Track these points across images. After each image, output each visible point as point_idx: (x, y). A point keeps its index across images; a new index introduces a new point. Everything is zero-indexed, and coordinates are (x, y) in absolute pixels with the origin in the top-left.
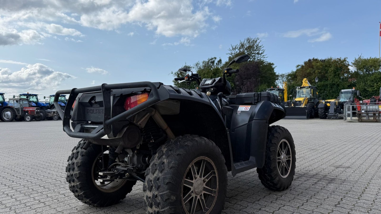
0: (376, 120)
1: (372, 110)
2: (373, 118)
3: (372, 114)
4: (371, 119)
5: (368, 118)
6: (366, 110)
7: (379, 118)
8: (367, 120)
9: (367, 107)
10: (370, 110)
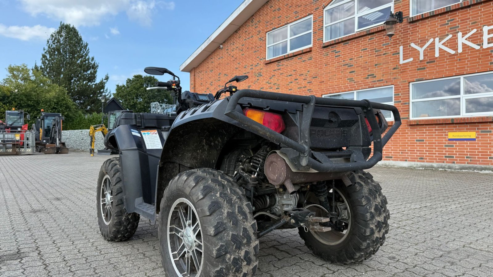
0: (17, 152)
1: (11, 140)
2: (11, 150)
3: (11, 145)
4: (9, 151)
5: (6, 150)
6: (2, 139)
7: (19, 150)
8: (4, 153)
9: (4, 136)
10: (9, 140)
